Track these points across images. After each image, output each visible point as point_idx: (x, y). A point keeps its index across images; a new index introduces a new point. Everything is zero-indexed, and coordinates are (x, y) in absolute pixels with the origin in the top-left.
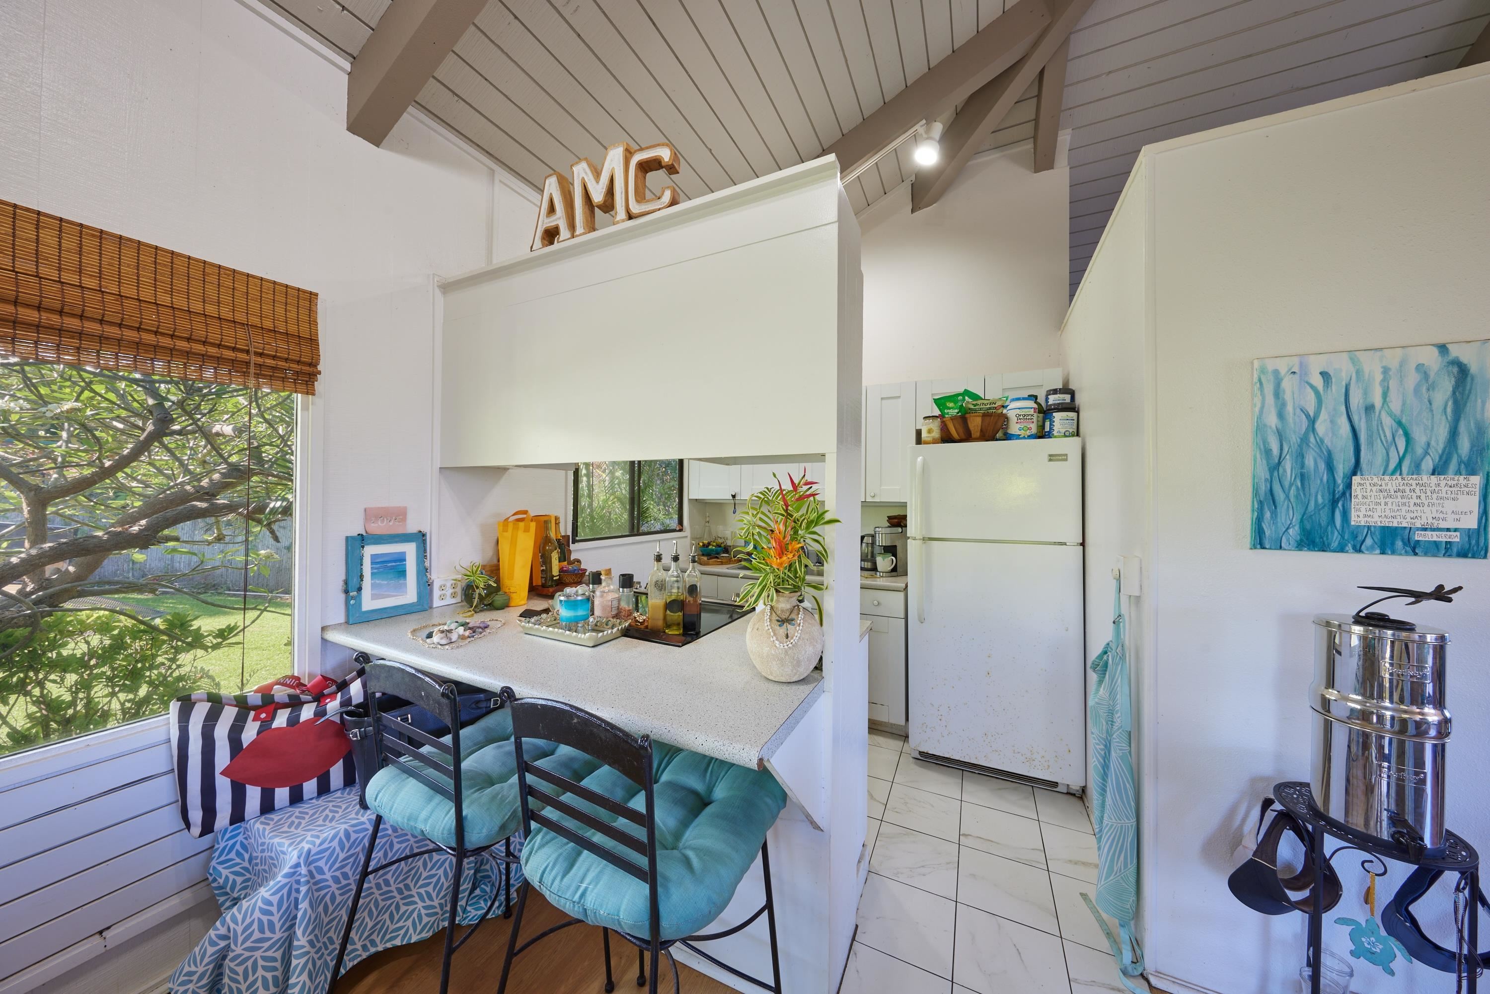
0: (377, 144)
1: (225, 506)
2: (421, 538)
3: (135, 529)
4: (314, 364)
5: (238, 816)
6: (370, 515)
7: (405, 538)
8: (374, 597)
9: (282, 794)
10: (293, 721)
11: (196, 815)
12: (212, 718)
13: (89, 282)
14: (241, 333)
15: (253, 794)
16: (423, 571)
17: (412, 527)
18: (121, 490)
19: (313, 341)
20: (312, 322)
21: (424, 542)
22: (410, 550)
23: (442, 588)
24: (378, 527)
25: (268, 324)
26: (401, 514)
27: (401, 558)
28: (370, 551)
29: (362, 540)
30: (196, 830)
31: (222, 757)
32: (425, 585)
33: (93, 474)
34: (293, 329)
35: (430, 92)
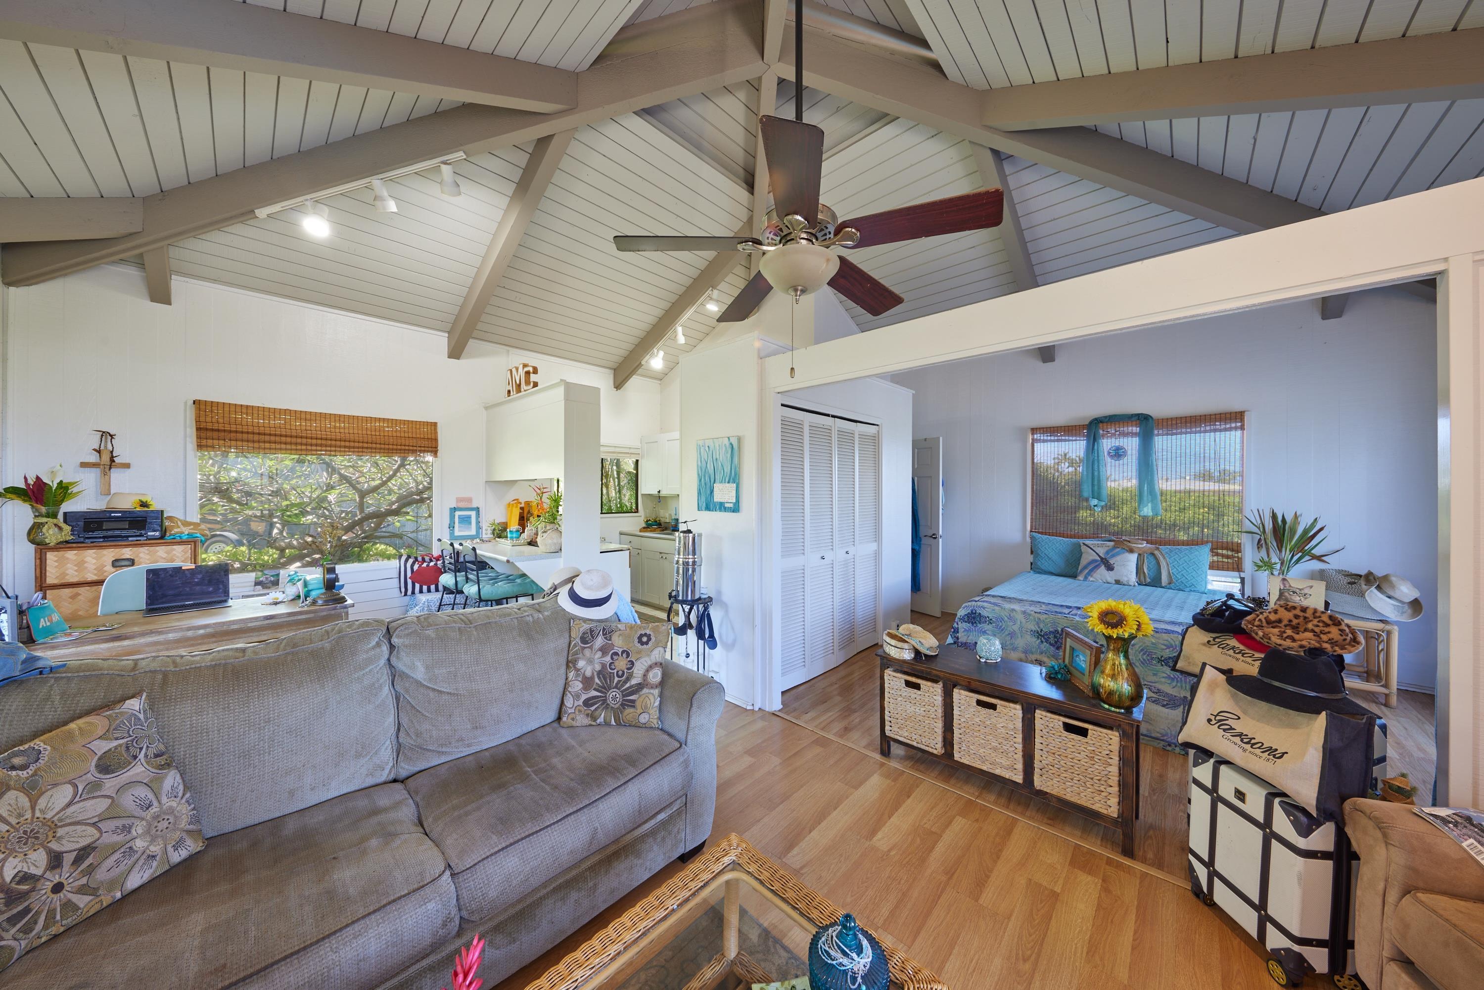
0: (458, 359)
1: (426, 498)
2: (477, 510)
3: (394, 507)
4: (436, 447)
5: (413, 593)
6: (459, 500)
7: (472, 509)
8: (459, 531)
9: (425, 588)
10: (428, 566)
11: (403, 590)
12: (406, 561)
13: (378, 434)
14: (415, 441)
15: (417, 586)
16: (478, 522)
17: (474, 505)
18: (390, 491)
19: (436, 440)
20: (436, 433)
21: (479, 511)
22: (473, 514)
23: (486, 530)
24: (461, 505)
25: (422, 436)
26: (470, 500)
27: (469, 517)
28: (457, 513)
29: (454, 510)
30: (403, 594)
31: (409, 574)
32: (479, 528)
33: (380, 484)
34: (429, 437)
35: (475, 333)
